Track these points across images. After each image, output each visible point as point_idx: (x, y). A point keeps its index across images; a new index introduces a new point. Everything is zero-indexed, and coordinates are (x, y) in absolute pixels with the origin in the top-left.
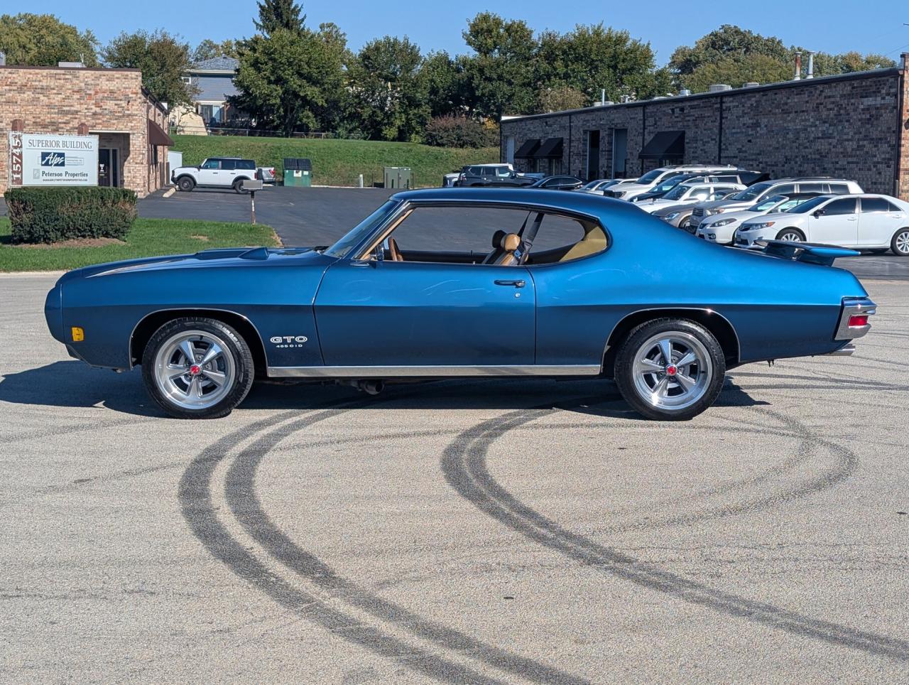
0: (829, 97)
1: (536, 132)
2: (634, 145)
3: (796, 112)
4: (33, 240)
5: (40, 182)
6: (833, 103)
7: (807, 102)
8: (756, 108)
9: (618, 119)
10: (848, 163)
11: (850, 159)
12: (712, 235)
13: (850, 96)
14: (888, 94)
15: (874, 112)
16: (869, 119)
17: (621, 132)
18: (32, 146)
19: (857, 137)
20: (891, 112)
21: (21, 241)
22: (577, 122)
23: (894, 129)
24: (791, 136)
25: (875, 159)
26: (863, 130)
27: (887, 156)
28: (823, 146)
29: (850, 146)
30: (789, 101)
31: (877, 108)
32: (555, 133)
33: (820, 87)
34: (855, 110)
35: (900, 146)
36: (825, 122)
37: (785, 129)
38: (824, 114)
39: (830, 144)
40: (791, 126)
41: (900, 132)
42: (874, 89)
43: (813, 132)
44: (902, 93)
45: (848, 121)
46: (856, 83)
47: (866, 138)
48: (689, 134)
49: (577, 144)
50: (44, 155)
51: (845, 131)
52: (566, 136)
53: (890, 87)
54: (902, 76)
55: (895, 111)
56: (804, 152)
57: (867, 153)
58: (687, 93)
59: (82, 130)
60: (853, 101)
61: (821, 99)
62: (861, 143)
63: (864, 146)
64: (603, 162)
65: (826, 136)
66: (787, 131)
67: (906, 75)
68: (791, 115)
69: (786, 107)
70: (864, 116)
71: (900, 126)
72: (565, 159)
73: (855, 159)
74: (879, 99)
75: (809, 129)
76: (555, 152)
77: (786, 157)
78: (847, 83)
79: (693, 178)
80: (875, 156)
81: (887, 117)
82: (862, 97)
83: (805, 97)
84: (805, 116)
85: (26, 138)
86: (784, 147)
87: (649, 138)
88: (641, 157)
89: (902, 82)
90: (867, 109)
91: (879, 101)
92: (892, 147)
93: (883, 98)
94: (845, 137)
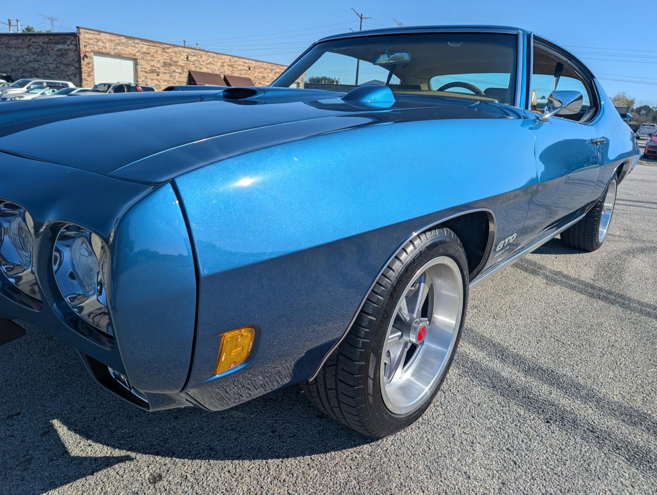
0: (35, 42)
3: (15, 48)
6: (38, 45)
7: (22, 44)
10: (52, 74)
11: (52, 72)
13: (48, 43)
14: (71, 44)
15: (64, 52)
16: (62, 55)
19: (55, 62)
20: (74, 52)
23: (76, 60)
24: (13, 59)
25: (68, 73)
26: (58, 59)
27: (74, 72)
28: (36, 65)
29: (51, 66)
30: (10, 42)
31: (65, 50)
33: (29, 37)
34: (52, 50)
35: (81, 68)
36: (34, 54)
37: (9, 55)
38: (34, 50)
39: (39, 65)
40: (13, 54)
41: (80, 62)
42: (62, 41)
43: (28, 58)
44: (79, 44)
45: (49, 55)
46: (51, 37)
47: (60, 63)
51: (48, 59)
53: (72, 41)
54: (79, 37)
55: (76, 52)
56: (23, 67)
57: (62, 70)
60: (50, 45)
61: (31, 43)
62: (58, 65)
63: (60, 67)
65: (35, 60)
67: (80, 36)
68: (12, 49)
69: (8, 45)
70: (58, 53)
71: (80, 59)
73: (55, 73)
74: (66, 46)
75: (25, 57)
77: (12, 69)
78: (46, 37)
80: (67, 72)
81: (72, 55)
82: (55, 44)
83: (20, 41)
84: (21, 50)
86: (10, 64)
89: (79, 40)
90: (60, 50)
91: (66, 47)
92: (77, 68)
93: (68, 46)
94: (48, 62)
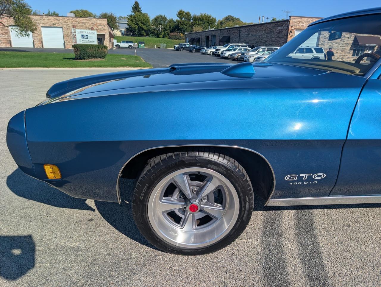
0: (269, 27)
1: (194, 36)
2: (217, 40)
3: (259, 31)
4: (81, 59)
5: (82, 43)
6: (269, 29)
7: (262, 28)
8: (249, 30)
9: (213, 33)
10: (273, 43)
11: (273, 42)
12: (248, 60)
13: (274, 27)
14: (285, 26)
15: (281, 31)
16: (279, 33)
17: (214, 36)
18: (79, 33)
19: (276, 37)
20: (285, 30)
21: (77, 59)
22: (204, 34)
23: (286, 35)
24: (258, 37)
25: (280, 42)
26: (277, 35)
27: (284, 41)
28: (266, 39)
29: (273, 39)
30: (258, 28)
31: (282, 30)
32: (198, 36)
33: (266, 25)
34: (275, 30)
35: (287, 39)
36: (267, 33)
37: (256, 35)
38: (267, 31)
39: (268, 39)
40: (258, 34)
41: (288, 35)
42: (281, 25)
43: (264, 36)
44: (289, 26)
45: (273, 33)
46: (276, 24)
47: (278, 37)
48: (231, 37)
49: (204, 39)
50: (82, 35)
51: (272, 35)
52: (200, 37)
53: (286, 24)
54: (289, 21)
55: (287, 30)
56: (261, 41)
57: (278, 41)
58: (227, 27)
59: (92, 29)
60: (275, 28)
61: (266, 28)
62: (277, 38)
63: (277, 39)
64: (210, 43)
65: (267, 37)
66: (257, 35)
67: (290, 21)
68: (258, 32)
69: (257, 30)
70: (278, 32)
71: (288, 34)
72: (200, 42)
73: (274, 42)
74: (282, 27)
75: (263, 35)
76: (198, 41)
77: (256, 42)
78: (274, 24)
80: (280, 41)
81: (284, 32)
82: (278, 27)
83: (262, 27)
84: (261, 32)
85: (77, 30)
86: (256, 39)
87: (221, 38)
88: (220, 42)
89: (289, 23)
90: (279, 30)
91: (282, 28)
92: (285, 39)
93: (283, 27)
94: (272, 37)
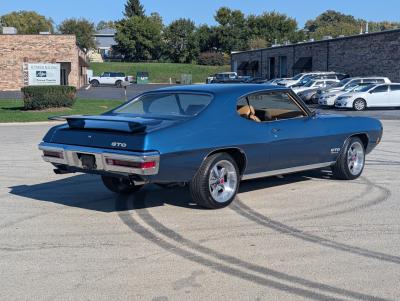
0: (376, 41)
1: (247, 58)
2: (290, 63)
3: (361, 48)
4: (33, 109)
5: (36, 84)
6: (377, 44)
7: (366, 44)
8: (343, 47)
9: (283, 52)
11: (385, 68)
13: (384, 41)
15: (395, 47)
16: (393, 50)
17: (284, 58)
18: (32, 68)
19: (388, 58)
21: (28, 109)
22: (265, 53)
24: (359, 58)
26: (390, 55)
28: (373, 62)
29: (385, 62)
30: (358, 43)
32: (255, 58)
33: (371, 37)
34: (386, 47)
36: (373, 52)
38: (373, 48)
39: (376, 61)
40: (359, 54)
42: (395, 37)
43: (368, 56)
45: (384, 51)
46: (386, 35)
47: (392, 59)
48: (314, 58)
49: (265, 63)
50: (37, 72)
51: (383, 56)
52: (260, 60)
56: (364, 65)
57: (392, 65)
58: (312, 40)
59: (53, 61)
60: (385, 43)
61: (372, 42)
62: (389, 61)
63: (391, 62)
64: (276, 70)
65: (374, 58)
66: (356, 56)
68: (359, 49)
69: (356, 46)
70: (391, 49)
72: (260, 70)
73: (387, 68)
76: (255, 66)
77: (356, 68)
78: (383, 35)
79: (316, 77)
82: (390, 41)
83: (365, 41)
84: (364, 50)
85: (30, 65)
86: (355, 63)
87: (296, 60)
88: (293, 68)
90: (392, 46)
91: (397, 43)
94: (383, 58)
